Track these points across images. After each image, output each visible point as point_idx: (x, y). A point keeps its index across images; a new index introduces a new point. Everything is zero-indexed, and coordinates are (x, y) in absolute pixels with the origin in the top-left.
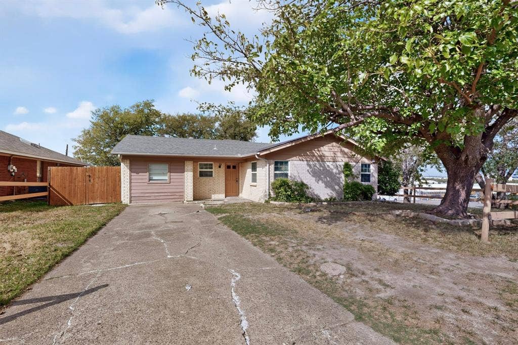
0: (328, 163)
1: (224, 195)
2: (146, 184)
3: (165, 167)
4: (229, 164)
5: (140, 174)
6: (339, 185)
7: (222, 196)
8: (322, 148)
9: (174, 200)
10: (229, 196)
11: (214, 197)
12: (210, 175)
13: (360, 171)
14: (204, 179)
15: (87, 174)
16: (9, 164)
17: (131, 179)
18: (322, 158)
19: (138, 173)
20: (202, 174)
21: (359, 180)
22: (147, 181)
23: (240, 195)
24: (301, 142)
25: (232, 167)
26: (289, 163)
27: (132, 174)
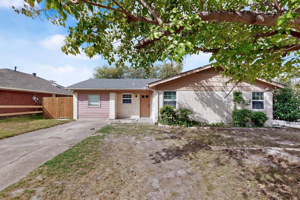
0: (217, 93)
1: (139, 116)
2: (87, 108)
3: (98, 97)
4: (143, 94)
5: (83, 101)
6: (227, 112)
7: (138, 117)
8: (210, 79)
9: (103, 118)
10: (143, 117)
11: (133, 117)
12: (130, 101)
13: (251, 99)
14: (126, 104)
15: (61, 101)
16: (33, 96)
17: (78, 105)
18: (210, 89)
19: (82, 101)
20: (125, 102)
21: (250, 107)
22: (87, 105)
23: (151, 116)
24: (187, 74)
25: (145, 97)
26: (177, 92)
27: (79, 101)
